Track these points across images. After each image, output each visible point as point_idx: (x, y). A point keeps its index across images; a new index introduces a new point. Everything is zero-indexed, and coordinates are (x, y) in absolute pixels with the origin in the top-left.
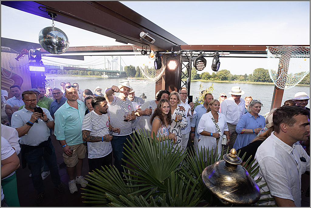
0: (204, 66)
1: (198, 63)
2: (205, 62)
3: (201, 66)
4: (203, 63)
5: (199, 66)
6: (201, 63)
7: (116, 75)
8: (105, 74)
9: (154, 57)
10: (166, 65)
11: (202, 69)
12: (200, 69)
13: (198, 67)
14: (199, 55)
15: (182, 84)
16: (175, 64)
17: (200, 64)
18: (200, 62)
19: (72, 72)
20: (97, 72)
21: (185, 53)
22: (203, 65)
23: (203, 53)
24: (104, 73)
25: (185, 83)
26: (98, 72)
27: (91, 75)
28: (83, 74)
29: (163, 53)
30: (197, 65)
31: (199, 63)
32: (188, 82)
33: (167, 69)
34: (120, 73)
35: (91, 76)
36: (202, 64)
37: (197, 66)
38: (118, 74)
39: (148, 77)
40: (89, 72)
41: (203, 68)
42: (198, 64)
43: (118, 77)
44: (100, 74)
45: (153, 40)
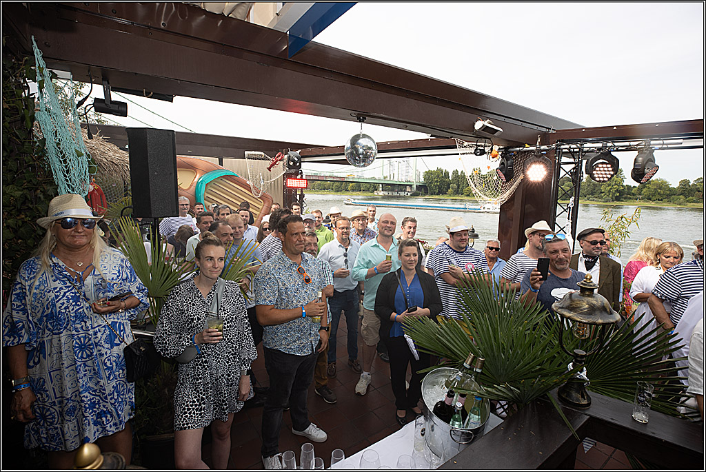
0: (612, 173)
1: (598, 167)
2: (615, 163)
3: (603, 172)
4: (609, 166)
5: (599, 172)
6: (605, 166)
7: (405, 191)
8: (381, 189)
9: (498, 157)
10: (523, 171)
11: (606, 179)
12: (602, 179)
13: (596, 176)
14: (599, 149)
15: (559, 209)
16: (544, 169)
17: (602, 169)
18: (603, 163)
19: (320, 185)
20: (366, 185)
21: (567, 146)
22: (610, 169)
23: (609, 144)
24: (381, 185)
25: (565, 208)
26: (368, 186)
27: (353, 190)
28: (338, 190)
29: (518, 149)
30: (595, 170)
31: (600, 166)
32: (571, 207)
33: (525, 180)
34: (415, 186)
35: (354, 193)
36: (606, 169)
37: (594, 172)
38: (408, 189)
39: (483, 196)
40: (351, 184)
41: (609, 176)
42: (597, 169)
43: (409, 194)
44: (371, 189)
45: (497, 131)
